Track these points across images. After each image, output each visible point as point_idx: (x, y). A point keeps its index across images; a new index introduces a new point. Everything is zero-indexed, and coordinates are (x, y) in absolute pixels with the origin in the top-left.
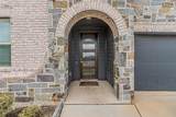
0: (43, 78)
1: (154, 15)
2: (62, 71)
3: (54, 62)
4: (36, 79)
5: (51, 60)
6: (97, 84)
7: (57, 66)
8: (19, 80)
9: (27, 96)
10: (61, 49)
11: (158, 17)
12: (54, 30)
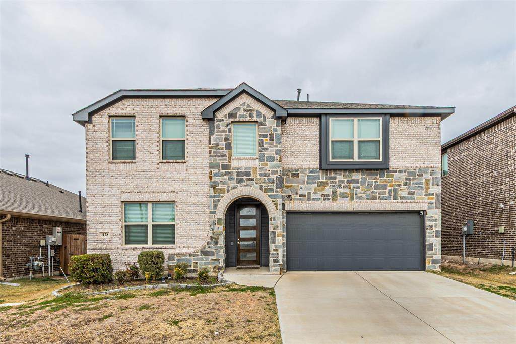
0: (205, 253)
1: (309, 194)
2: (221, 248)
3: (214, 239)
4: (199, 254)
5: (211, 238)
6: (258, 268)
7: (216, 243)
8: (185, 254)
9: (192, 268)
10: (220, 228)
11: (313, 196)
12: (214, 213)
